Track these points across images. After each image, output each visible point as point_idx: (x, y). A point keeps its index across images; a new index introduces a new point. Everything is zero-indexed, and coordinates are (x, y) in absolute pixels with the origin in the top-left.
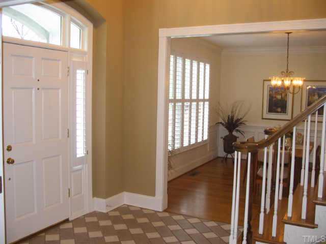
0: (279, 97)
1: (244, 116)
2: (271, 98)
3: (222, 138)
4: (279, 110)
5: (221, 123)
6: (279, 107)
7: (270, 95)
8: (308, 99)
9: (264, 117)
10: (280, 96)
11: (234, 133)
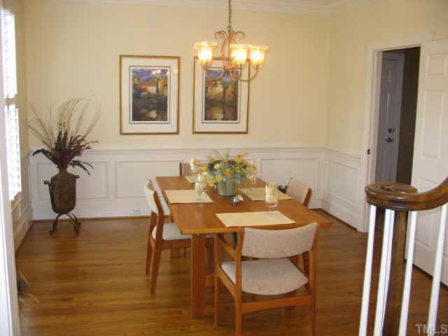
0: (152, 89)
1: (88, 132)
2: (137, 93)
3: (45, 183)
4: (153, 114)
5: (43, 151)
6: (153, 109)
7: (135, 86)
8: (206, 92)
9: (124, 131)
10: (155, 88)
11: (71, 170)
